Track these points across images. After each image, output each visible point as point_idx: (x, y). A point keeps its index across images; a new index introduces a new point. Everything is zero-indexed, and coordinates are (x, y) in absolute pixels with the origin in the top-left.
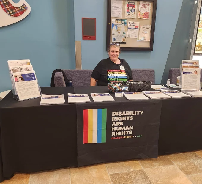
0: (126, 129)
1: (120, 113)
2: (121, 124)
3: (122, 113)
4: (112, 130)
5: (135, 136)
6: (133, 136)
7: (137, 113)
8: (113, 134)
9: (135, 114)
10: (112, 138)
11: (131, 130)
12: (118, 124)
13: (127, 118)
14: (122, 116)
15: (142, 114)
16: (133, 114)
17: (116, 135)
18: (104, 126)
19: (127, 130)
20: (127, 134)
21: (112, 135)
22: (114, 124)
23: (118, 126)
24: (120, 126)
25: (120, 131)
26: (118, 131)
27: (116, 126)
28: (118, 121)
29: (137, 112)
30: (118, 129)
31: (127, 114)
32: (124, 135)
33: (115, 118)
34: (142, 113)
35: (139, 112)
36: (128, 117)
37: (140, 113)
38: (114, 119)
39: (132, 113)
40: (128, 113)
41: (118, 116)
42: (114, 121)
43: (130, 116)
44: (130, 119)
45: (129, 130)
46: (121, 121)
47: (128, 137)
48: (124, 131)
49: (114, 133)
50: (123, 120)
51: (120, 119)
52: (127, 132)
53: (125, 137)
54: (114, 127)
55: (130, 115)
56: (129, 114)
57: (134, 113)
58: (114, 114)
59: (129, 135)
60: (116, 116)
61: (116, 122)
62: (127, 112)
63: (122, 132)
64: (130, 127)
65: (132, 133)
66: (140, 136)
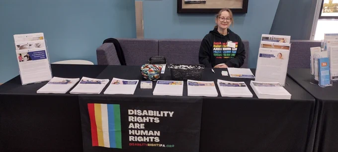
0: (149, 134)
1: (139, 112)
2: (142, 126)
3: (142, 112)
4: (130, 134)
5: (164, 146)
6: (161, 145)
7: (164, 114)
8: (131, 138)
9: (162, 115)
10: (130, 144)
11: (157, 136)
12: (137, 126)
13: (150, 120)
14: (142, 117)
15: (171, 116)
16: (158, 115)
17: (136, 140)
18: (118, 127)
19: (151, 136)
20: (152, 140)
21: (130, 140)
22: (131, 126)
23: (137, 129)
24: (140, 130)
25: (140, 136)
26: (138, 136)
27: (135, 129)
28: (137, 122)
29: (164, 112)
30: (138, 133)
31: (149, 114)
32: (146, 142)
33: (133, 117)
34: (171, 114)
35: (167, 112)
36: (152, 119)
37: (168, 114)
38: (131, 119)
39: (156, 113)
40: (151, 113)
41: (137, 116)
42: (131, 122)
43: (154, 117)
44: (155, 122)
45: (154, 136)
46: (141, 123)
47: (152, 145)
48: (146, 136)
49: (133, 137)
50: (144, 121)
51: (140, 119)
52: (152, 138)
53: (149, 145)
54: (132, 129)
55: (154, 115)
56: (152, 115)
57: (160, 113)
58: (131, 112)
59: (154, 142)
60: (134, 115)
61: (134, 123)
62: (149, 111)
63: (145, 137)
64: (155, 132)
65: (158, 141)
66: (170, 146)
